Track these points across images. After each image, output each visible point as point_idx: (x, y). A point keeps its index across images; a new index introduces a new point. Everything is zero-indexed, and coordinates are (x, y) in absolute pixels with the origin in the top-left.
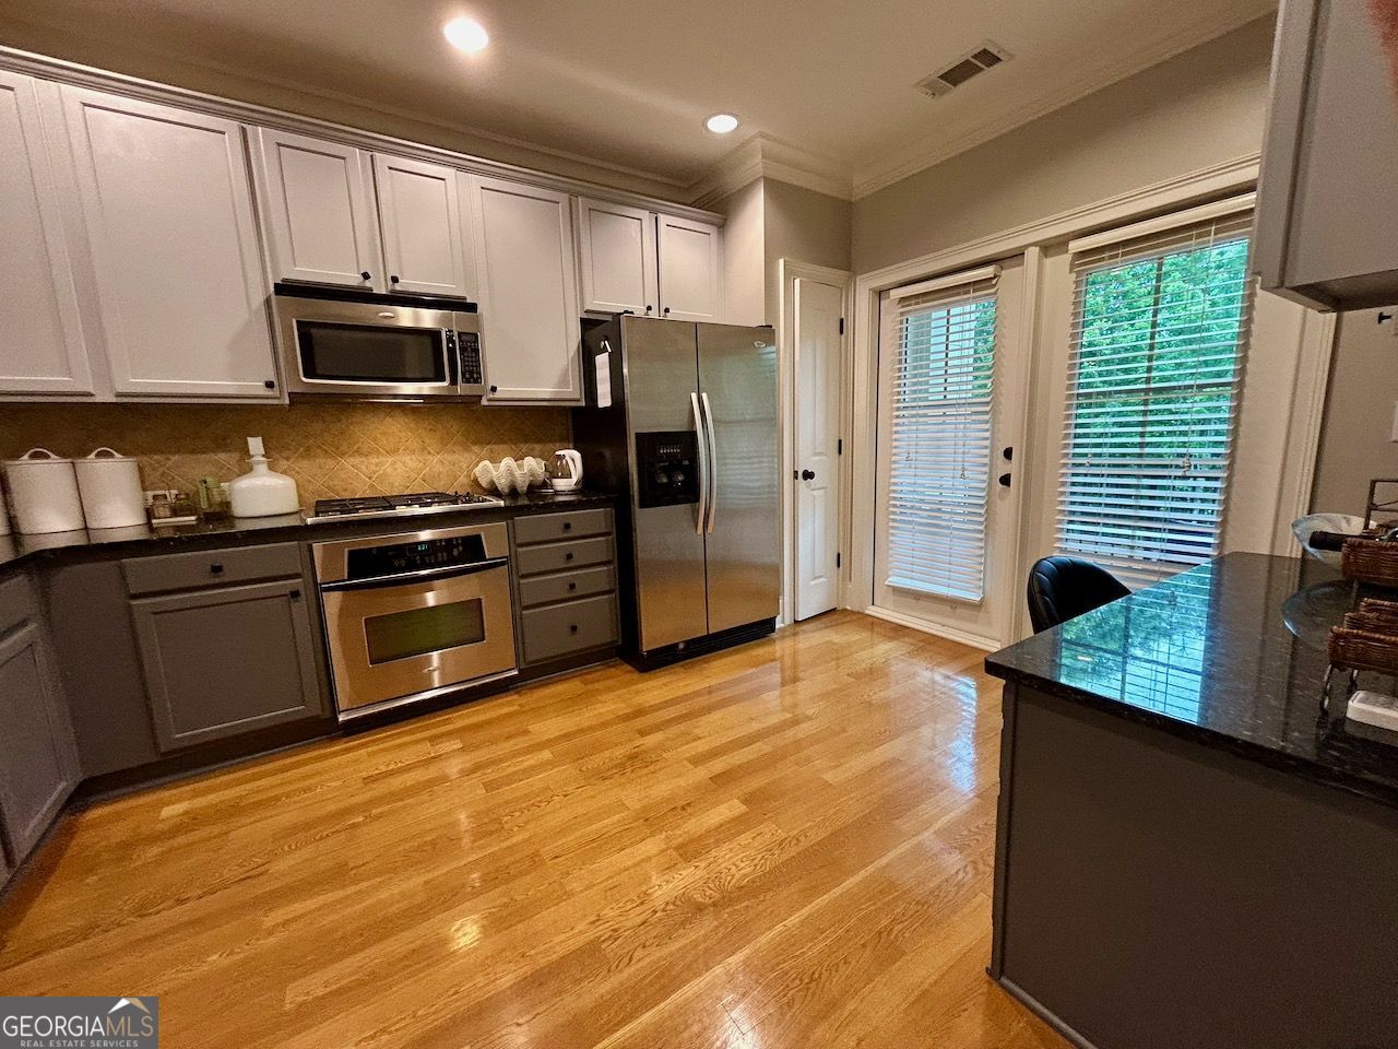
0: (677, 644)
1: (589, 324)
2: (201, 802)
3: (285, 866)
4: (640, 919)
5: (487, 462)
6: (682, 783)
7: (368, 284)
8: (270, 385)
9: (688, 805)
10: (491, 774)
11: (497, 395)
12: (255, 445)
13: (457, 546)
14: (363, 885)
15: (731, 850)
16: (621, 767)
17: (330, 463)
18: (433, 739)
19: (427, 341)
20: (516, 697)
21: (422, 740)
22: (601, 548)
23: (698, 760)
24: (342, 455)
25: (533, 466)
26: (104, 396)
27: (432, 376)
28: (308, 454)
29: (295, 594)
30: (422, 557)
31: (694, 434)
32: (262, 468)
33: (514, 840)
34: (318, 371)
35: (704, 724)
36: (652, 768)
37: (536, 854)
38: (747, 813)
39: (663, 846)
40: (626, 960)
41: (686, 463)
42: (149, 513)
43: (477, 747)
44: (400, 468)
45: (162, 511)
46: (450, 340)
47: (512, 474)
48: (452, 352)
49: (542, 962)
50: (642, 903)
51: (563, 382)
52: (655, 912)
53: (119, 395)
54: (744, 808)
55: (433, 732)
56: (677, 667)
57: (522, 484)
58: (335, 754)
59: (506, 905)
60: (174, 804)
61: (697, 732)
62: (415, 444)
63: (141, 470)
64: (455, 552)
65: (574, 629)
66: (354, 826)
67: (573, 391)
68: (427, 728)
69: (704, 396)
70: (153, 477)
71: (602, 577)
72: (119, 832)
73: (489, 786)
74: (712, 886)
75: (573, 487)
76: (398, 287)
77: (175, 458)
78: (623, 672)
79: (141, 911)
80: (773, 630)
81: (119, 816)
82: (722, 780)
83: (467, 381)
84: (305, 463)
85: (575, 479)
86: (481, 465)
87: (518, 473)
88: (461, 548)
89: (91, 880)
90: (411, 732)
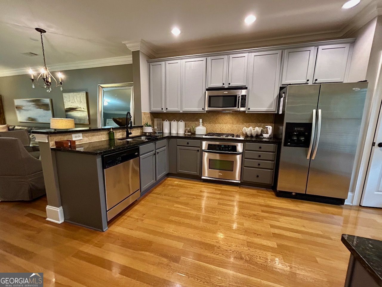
0: (292, 193)
1: (281, 88)
2: (180, 183)
3: (182, 199)
4: (226, 249)
5: (245, 128)
6: (263, 229)
7: (224, 86)
8: (203, 109)
9: (260, 235)
10: (221, 202)
11: (250, 110)
12: (201, 120)
13: (230, 147)
14: (189, 208)
15: (262, 253)
16: (250, 216)
17: (214, 125)
18: (216, 189)
19: (234, 98)
20: (238, 188)
21: (213, 188)
22: (271, 156)
23: (272, 226)
24: (216, 123)
25: (258, 130)
26: (181, 112)
27: (234, 106)
28: (210, 123)
29: (198, 151)
30: (222, 148)
31: (311, 124)
32: (201, 125)
33: (215, 217)
34: (211, 106)
35: (283, 219)
36: (258, 221)
37: (217, 222)
38: (276, 248)
39: (245, 239)
40: (217, 254)
41: (307, 134)
42: (185, 132)
43: (222, 195)
44: (227, 127)
45: (187, 132)
46: (239, 96)
47: (251, 131)
48: (239, 99)
49: (203, 241)
50: (229, 246)
51: (271, 106)
52: (231, 250)
53: (183, 111)
54: (276, 246)
55: (217, 188)
56: (289, 200)
57: (254, 135)
58: (200, 184)
59: (205, 227)
60: (176, 181)
61: (280, 220)
62: (231, 122)
63: (185, 124)
64: (230, 149)
65: (258, 176)
66: (194, 198)
67: (273, 109)
68: (216, 186)
69: (320, 111)
70: (187, 126)
71: (270, 164)
72: (170, 182)
73: (219, 204)
74: (249, 256)
75: (268, 137)
76: (230, 85)
77: (190, 122)
78: (271, 194)
79: (165, 195)
80: (343, 204)
81: (170, 180)
82: (275, 235)
83: (241, 107)
84: (209, 125)
85: (269, 135)
86: (244, 128)
87: (253, 131)
88: (231, 148)
89: (164, 187)
90: (213, 186)
